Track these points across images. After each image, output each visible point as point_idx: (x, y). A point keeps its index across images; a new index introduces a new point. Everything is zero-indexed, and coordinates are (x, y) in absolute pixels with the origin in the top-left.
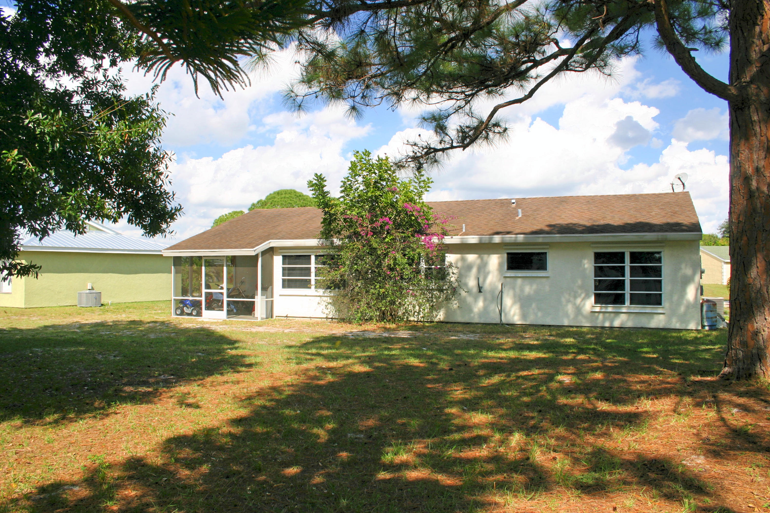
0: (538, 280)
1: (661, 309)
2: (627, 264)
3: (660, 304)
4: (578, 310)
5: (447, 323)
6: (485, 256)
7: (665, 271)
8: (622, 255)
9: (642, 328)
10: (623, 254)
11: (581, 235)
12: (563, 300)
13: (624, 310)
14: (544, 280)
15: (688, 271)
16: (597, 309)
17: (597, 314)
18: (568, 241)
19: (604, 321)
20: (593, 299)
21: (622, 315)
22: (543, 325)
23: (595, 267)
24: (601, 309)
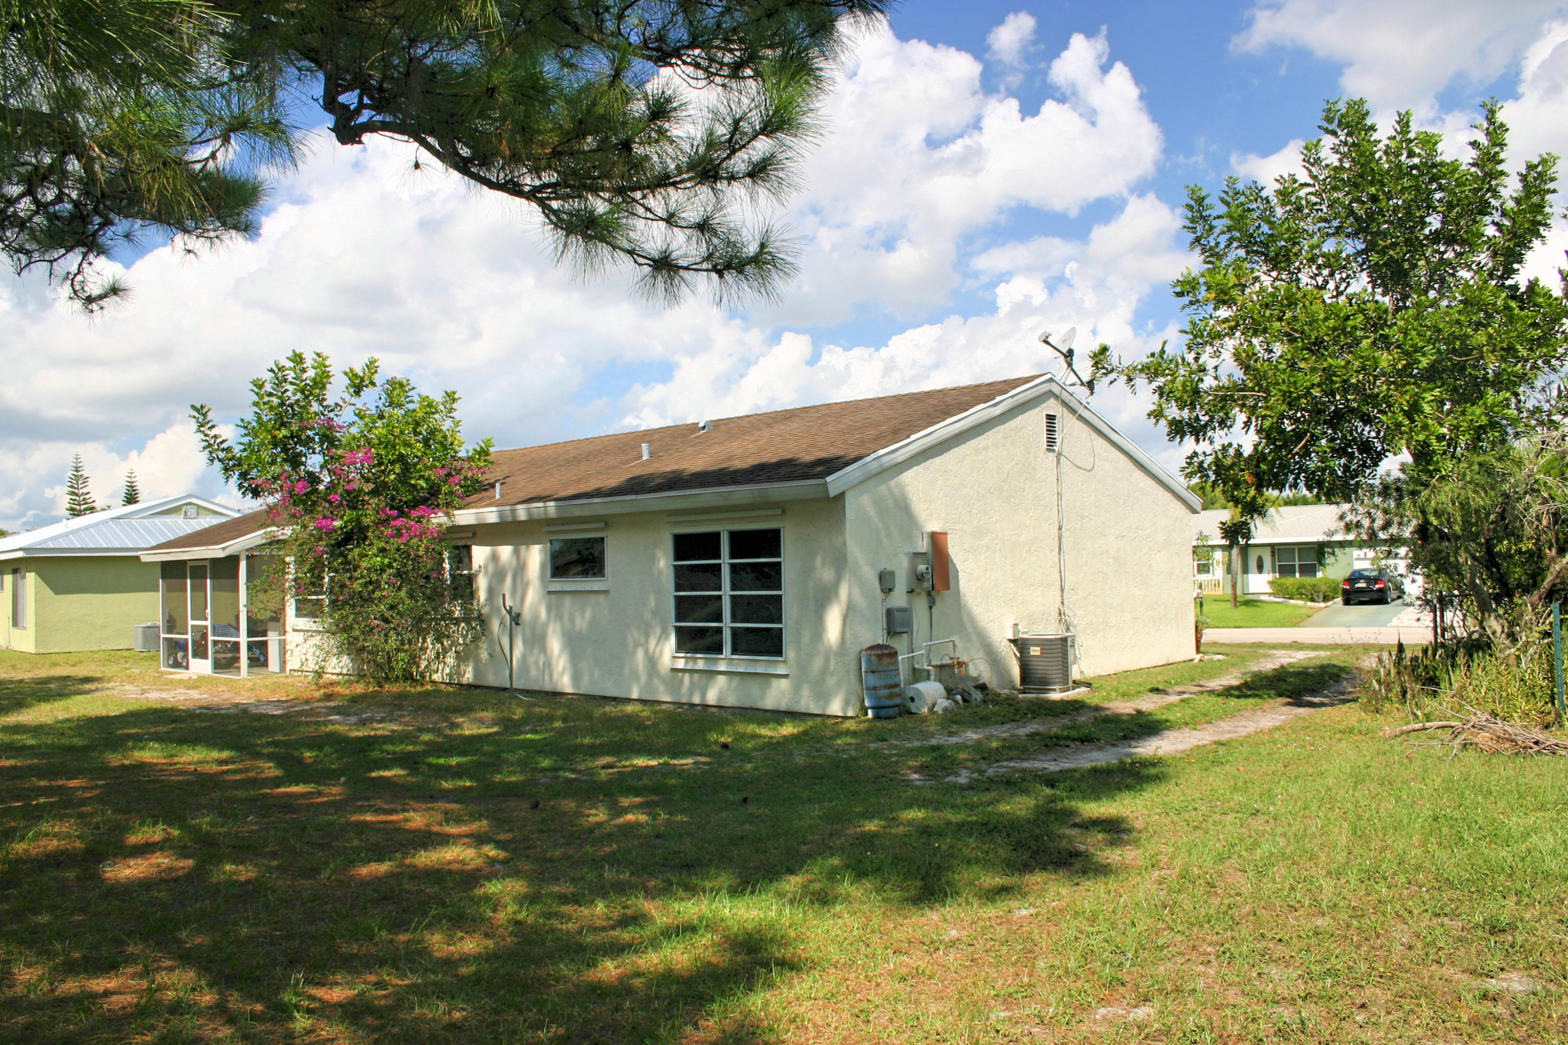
0: (593, 599)
1: (782, 665)
2: (725, 561)
3: (779, 652)
4: (652, 662)
5: (476, 687)
6: (523, 548)
7: (788, 575)
8: (715, 537)
9: (751, 709)
10: (717, 536)
11: (634, 497)
12: (630, 641)
13: (722, 667)
14: (601, 598)
15: (827, 574)
16: (681, 664)
17: (680, 674)
18: (625, 511)
19: (691, 693)
20: (672, 640)
21: (721, 679)
22: (604, 698)
23: (675, 566)
24: (686, 663)
